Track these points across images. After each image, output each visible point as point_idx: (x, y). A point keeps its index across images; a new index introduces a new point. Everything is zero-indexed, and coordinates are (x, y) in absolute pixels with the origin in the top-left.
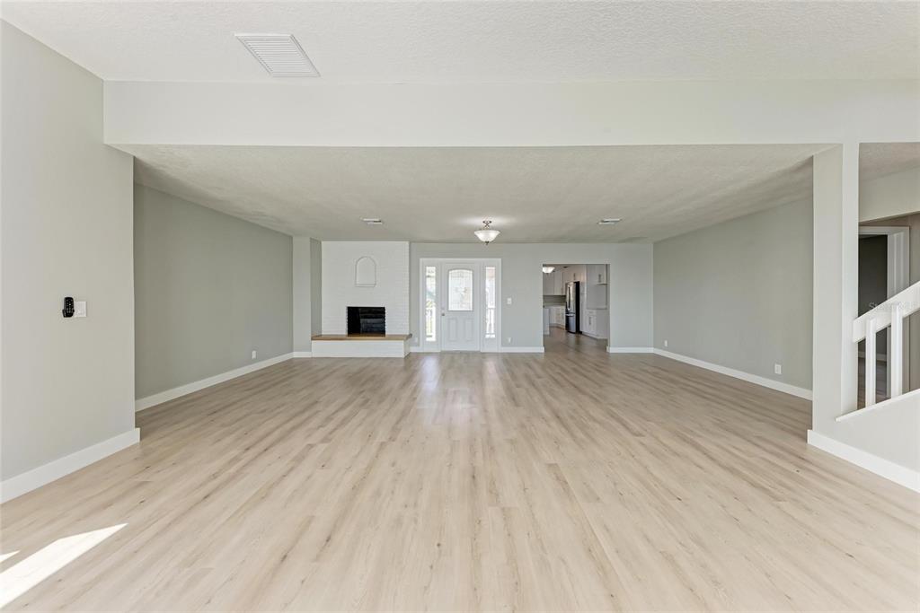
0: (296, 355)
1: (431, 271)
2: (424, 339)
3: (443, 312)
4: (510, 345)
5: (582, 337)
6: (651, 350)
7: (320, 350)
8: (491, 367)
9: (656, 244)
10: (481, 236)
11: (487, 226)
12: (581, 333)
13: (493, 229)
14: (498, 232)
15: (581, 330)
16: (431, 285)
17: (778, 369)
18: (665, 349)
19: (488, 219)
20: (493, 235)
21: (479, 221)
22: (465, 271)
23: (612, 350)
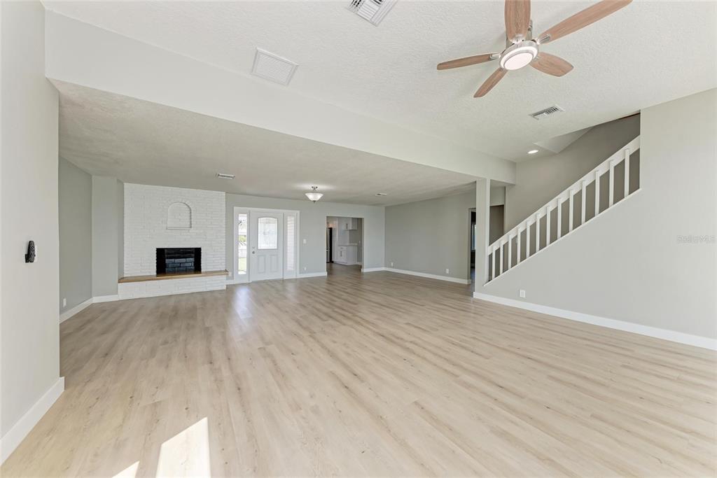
0: (96, 300)
1: (243, 218)
2: (237, 273)
3: (253, 250)
4: (305, 272)
5: (334, 265)
6: (383, 269)
7: (127, 292)
8: (291, 290)
9: (386, 208)
10: (311, 197)
11: (314, 191)
12: (333, 262)
13: (320, 192)
14: (322, 195)
15: (333, 260)
16: (243, 231)
17: (447, 271)
18: (393, 267)
19: (315, 186)
20: (319, 196)
21: (308, 186)
22: (271, 219)
23: (365, 270)
